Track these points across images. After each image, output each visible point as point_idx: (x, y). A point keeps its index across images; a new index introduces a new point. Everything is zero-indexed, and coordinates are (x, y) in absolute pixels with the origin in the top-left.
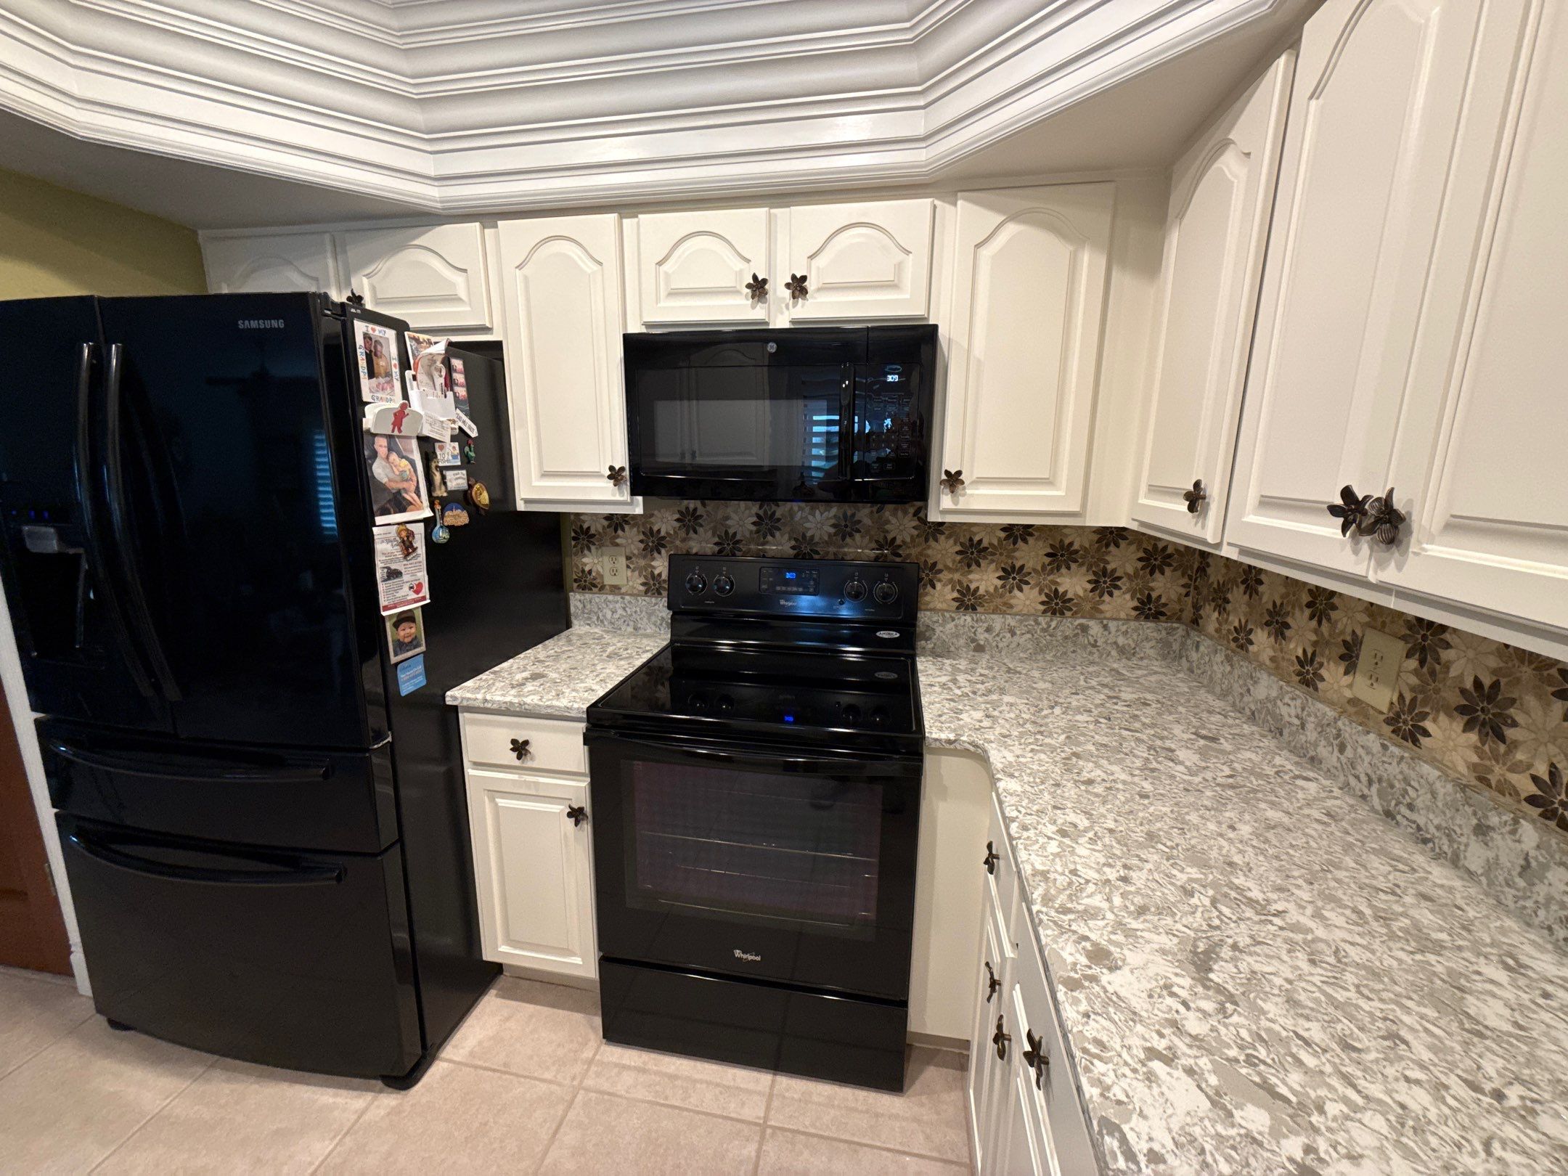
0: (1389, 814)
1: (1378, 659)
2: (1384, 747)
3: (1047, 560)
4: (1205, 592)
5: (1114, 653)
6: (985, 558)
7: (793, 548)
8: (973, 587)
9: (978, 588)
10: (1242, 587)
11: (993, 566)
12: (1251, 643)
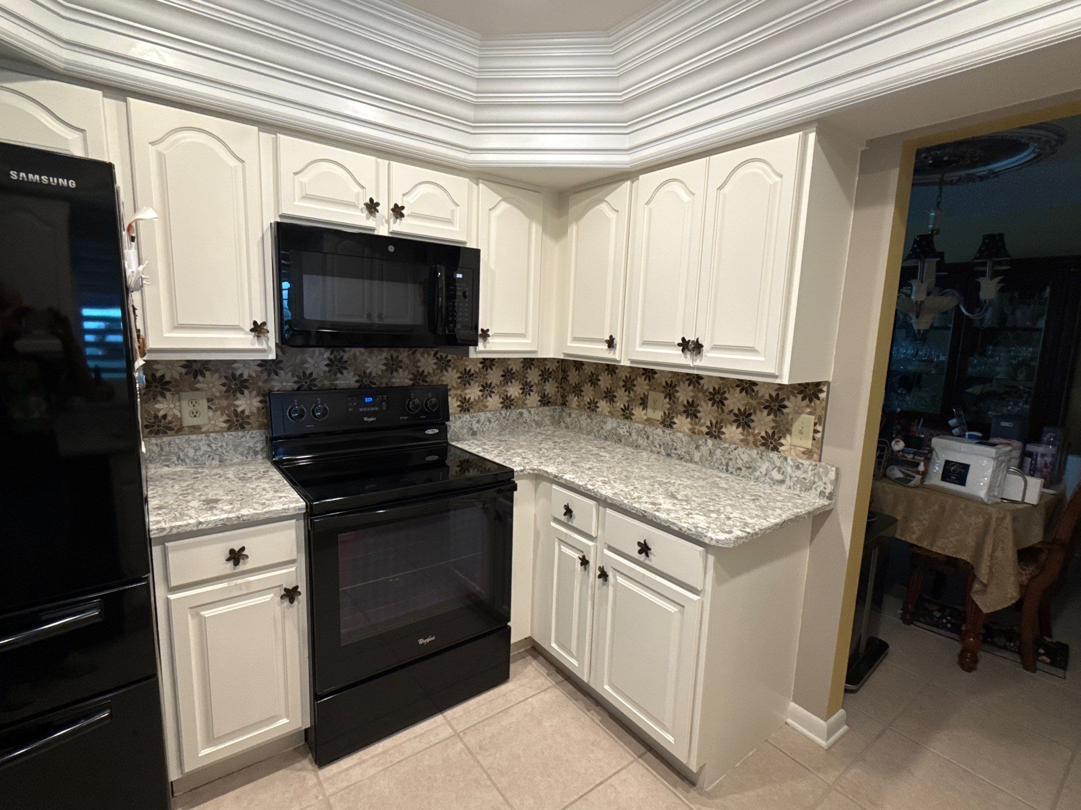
0: (668, 455)
1: (655, 401)
2: (664, 432)
3: (502, 379)
4: (568, 388)
5: (534, 425)
6: (473, 380)
7: (357, 381)
8: (467, 397)
9: (470, 398)
10: (589, 384)
11: (477, 384)
12: (598, 407)
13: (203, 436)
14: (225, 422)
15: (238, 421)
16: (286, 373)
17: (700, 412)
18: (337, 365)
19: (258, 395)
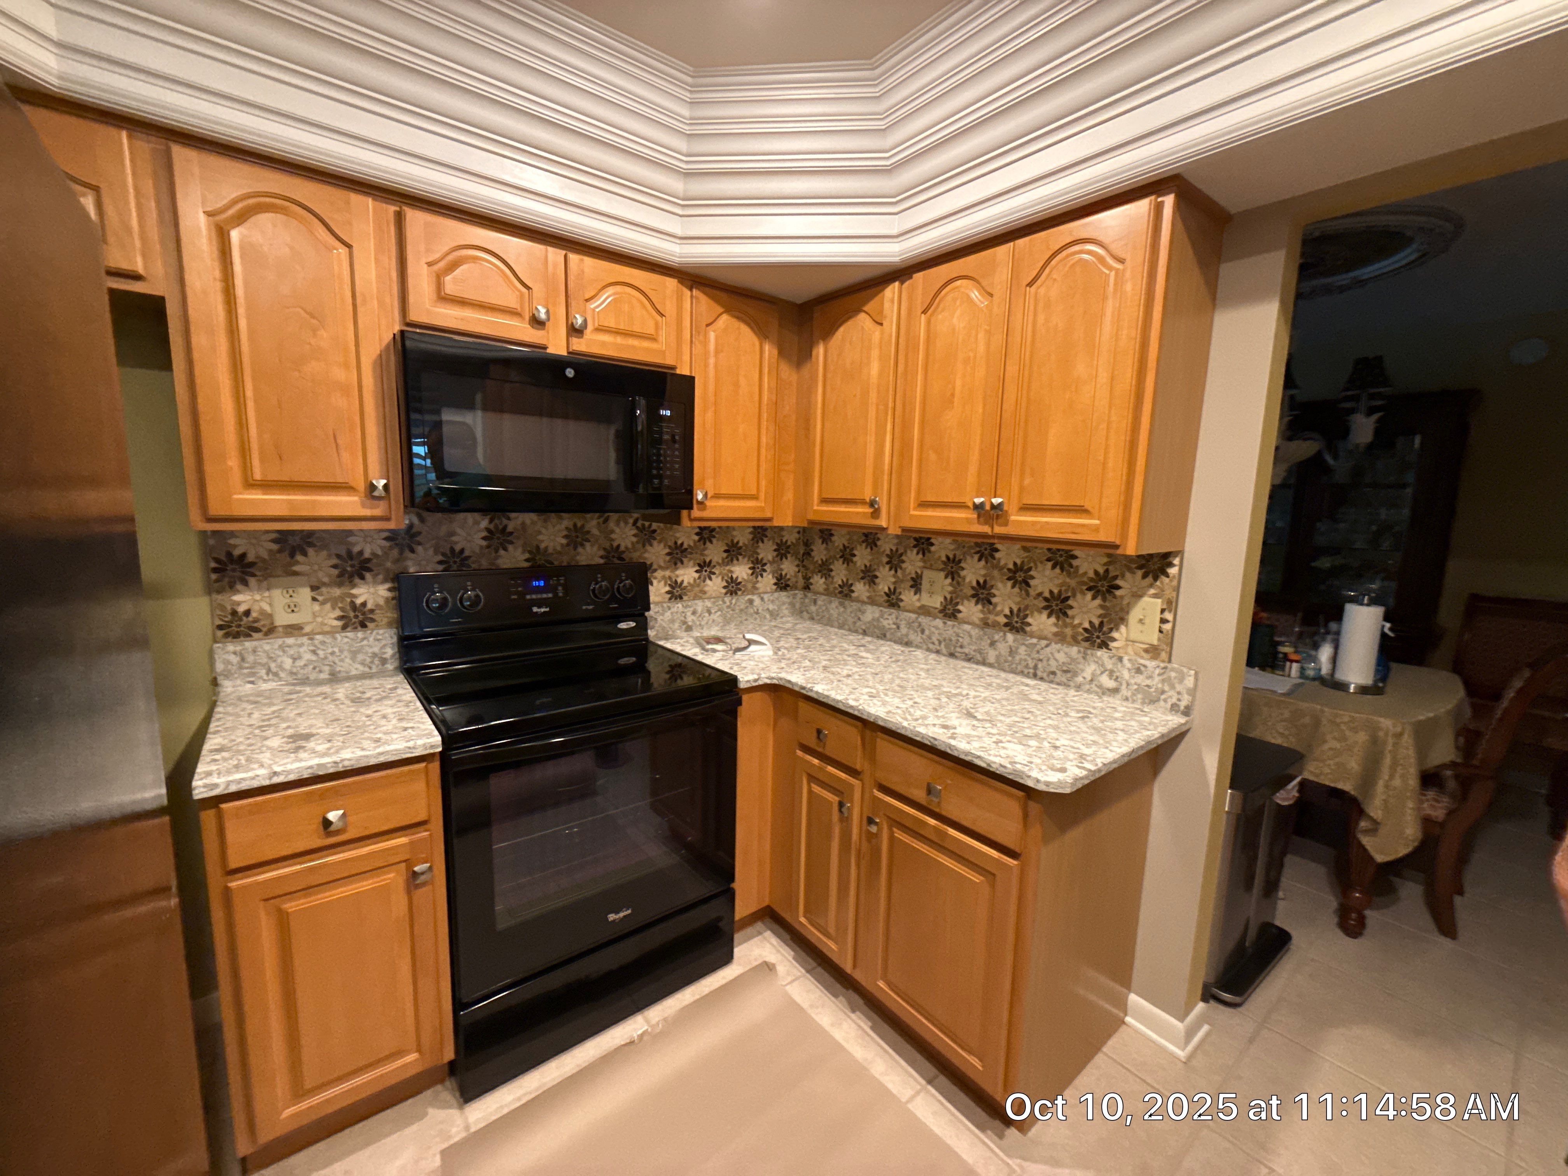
0: (952, 655)
1: (932, 583)
2: (945, 623)
3: (725, 555)
4: (811, 567)
5: (768, 616)
6: (686, 557)
7: (527, 560)
8: (679, 580)
9: (683, 581)
10: (841, 560)
11: (691, 563)
12: (853, 591)
13: (305, 640)
14: (339, 618)
15: (356, 617)
16: (426, 549)
17: (995, 596)
18: (498, 538)
19: (385, 581)
